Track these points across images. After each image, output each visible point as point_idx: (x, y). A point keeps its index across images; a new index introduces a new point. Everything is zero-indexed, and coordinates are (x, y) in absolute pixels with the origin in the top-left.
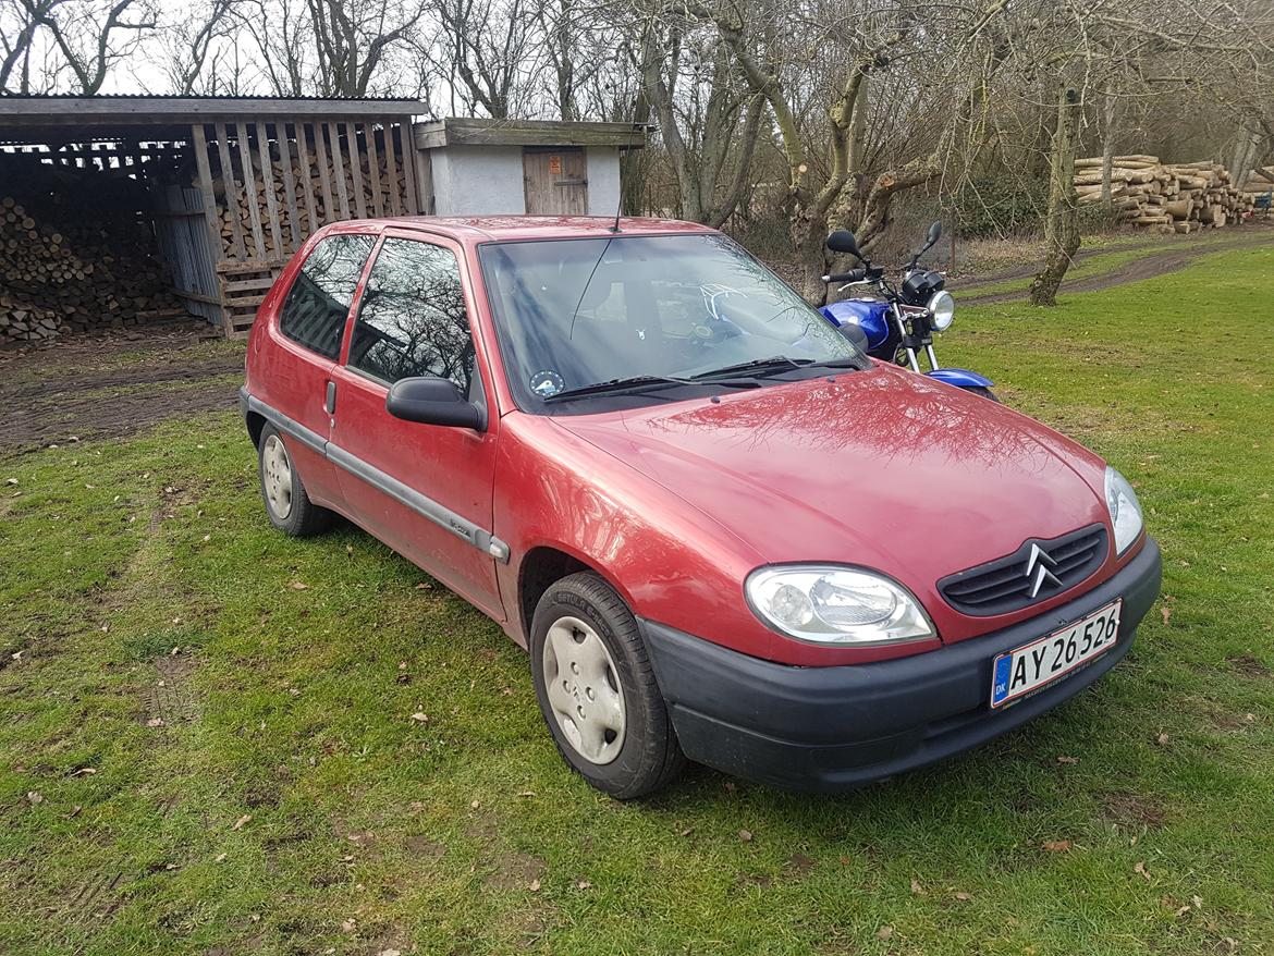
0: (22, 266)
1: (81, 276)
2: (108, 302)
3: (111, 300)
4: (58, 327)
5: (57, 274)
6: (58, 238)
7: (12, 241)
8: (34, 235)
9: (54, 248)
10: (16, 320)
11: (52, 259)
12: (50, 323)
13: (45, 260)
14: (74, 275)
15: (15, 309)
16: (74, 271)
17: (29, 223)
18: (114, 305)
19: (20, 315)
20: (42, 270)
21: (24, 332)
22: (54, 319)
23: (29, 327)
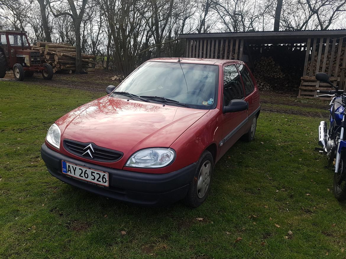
0: (269, 73)
1: (281, 77)
2: (285, 84)
3: (286, 84)
4: (270, 88)
5: (276, 76)
6: (279, 67)
7: (268, 67)
8: (274, 66)
9: (277, 69)
10: (261, 85)
11: (276, 72)
12: (268, 87)
13: (274, 72)
14: (280, 77)
15: (262, 83)
16: (280, 75)
17: (274, 63)
18: (287, 85)
19: (262, 84)
20: (273, 74)
21: (261, 88)
22: (269, 86)
23: (263, 87)
